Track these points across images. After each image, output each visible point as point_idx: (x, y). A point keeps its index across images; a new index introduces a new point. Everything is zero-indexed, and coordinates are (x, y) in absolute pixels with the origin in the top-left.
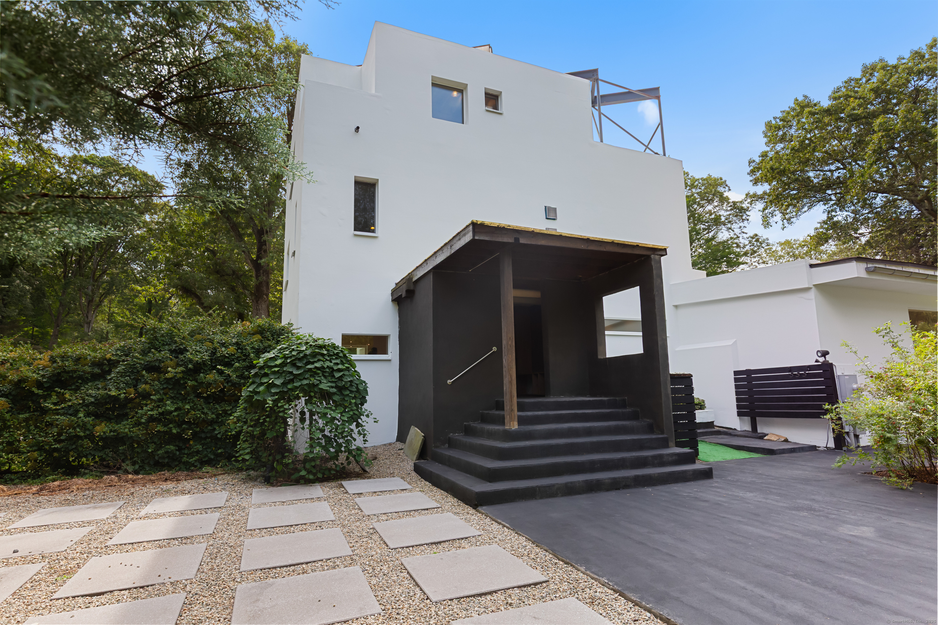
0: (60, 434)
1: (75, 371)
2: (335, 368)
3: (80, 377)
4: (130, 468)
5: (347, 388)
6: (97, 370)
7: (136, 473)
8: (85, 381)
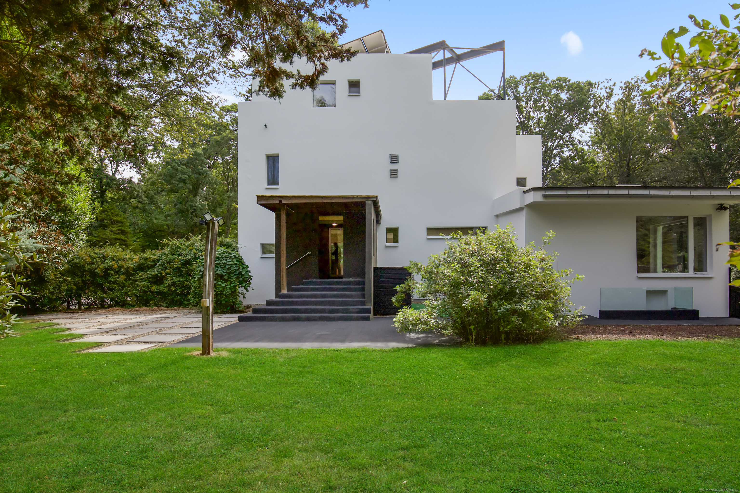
0: (141, 290)
1: (145, 264)
2: (228, 263)
3: (147, 266)
4: (165, 305)
5: (233, 273)
6: (153, 263)
7: (167, 307)
8: (149, 268)
